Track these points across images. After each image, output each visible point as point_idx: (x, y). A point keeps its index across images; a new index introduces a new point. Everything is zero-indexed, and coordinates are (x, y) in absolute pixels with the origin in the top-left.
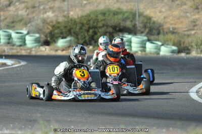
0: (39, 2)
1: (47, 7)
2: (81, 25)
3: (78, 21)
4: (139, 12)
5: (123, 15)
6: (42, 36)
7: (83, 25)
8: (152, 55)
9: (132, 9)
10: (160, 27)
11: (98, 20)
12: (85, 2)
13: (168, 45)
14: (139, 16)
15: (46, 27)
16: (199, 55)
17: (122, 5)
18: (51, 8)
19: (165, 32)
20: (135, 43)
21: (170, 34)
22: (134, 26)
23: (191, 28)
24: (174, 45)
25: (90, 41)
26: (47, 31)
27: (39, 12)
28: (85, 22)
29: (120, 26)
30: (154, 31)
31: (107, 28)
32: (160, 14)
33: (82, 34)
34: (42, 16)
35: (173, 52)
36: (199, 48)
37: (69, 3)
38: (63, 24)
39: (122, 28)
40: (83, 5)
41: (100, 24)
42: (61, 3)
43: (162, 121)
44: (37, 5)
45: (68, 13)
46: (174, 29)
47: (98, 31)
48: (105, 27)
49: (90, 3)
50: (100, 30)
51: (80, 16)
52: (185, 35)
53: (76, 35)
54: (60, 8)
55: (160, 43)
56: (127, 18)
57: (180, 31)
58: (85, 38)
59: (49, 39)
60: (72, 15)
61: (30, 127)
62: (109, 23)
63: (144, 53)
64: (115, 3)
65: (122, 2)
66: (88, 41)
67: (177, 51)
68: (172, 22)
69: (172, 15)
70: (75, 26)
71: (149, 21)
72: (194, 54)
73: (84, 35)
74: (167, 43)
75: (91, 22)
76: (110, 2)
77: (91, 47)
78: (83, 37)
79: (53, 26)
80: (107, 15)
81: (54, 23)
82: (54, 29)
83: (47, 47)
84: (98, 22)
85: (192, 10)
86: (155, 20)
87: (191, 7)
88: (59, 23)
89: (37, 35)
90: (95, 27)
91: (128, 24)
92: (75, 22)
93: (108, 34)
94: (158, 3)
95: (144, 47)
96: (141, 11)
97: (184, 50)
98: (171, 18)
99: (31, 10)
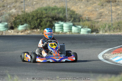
0: (7, 3)
1: (12, 6)
2: (32, 17)
3: (30, 14)
4: (67, 8)
5: (58, 10)
6: (9, 24)
7: (34, 16)
8: (76, 34)
9: (63, 7)
10: (80, 17)
11: (42, 13)
12: (35, 3)
13: (85, 28)
14: (68, 11)
15: (11, 18)
16: (104, 34)
17: (57, 4)
18: (14, 7)
19: (83, 20)
20: (65, 27)
21: (86, 21)
22: (65, 17)
23: (99, 17)
24: (89, 28)
25: (38, 26)
26: (12, 21)
27: (7, 10)
28: (35, 15)
29: (56, 17)
30: (77, 20)
31: (48, 18)
32: (80, 10)
33: (33, 22)
34: (8, 12)
35: (88, 32)
36: (104, 29)
37: (25, 4)
38: (22, 16)
39: (57, 18)
40: (33, 4)
41: (44, 16)
42: (20, 3)
43: (82, 74)
44: (6, 5)
45: (24, 10)
46: (89, 18)
47: (43, 20)
48: (47, 18)
49: (37, 3)
50: (44, 19)
51: (31, 11)
52: (95, 22)
53: (30, 23)
54: (19, 6)
55: (80, 27)
56: (60, 12)
57: (92, 19)
58: (35, 24)
59: (13, 25)
60: (27, 11)
61: (2, 79)
62: (49, 15)
63: (71, 33)
64: (53, 3)
65: (57, 3)
66: (37, 26)
67: (91, 32)
68: (88, 14)
69: (87, 10)
70: (29, 17)
71: (73, 14)
72: (101, 33)
73: (35, 23)
74: (84, 26)
75: (39, 15)
76: (50, 2)
77: (39, 30)
78: (34, 24)
79: (16, 18)
80: (48, 10)
81: (16, 16)
82: (16, 19)
83: (12, 30)
84: (43, 14)
85: (99, 6)
86: (77, 13)
87: (99, 5)
88: (19, 16)
89: (6, 23)
90: (41, 18)
91: (61, 15)
92: (29, 15)
93: (49, 22)
94: (79, 3)
95: (70, 29)
96: (68, 7)
97: (95, 31)
98: (87, 11)
99: (2, 8)
